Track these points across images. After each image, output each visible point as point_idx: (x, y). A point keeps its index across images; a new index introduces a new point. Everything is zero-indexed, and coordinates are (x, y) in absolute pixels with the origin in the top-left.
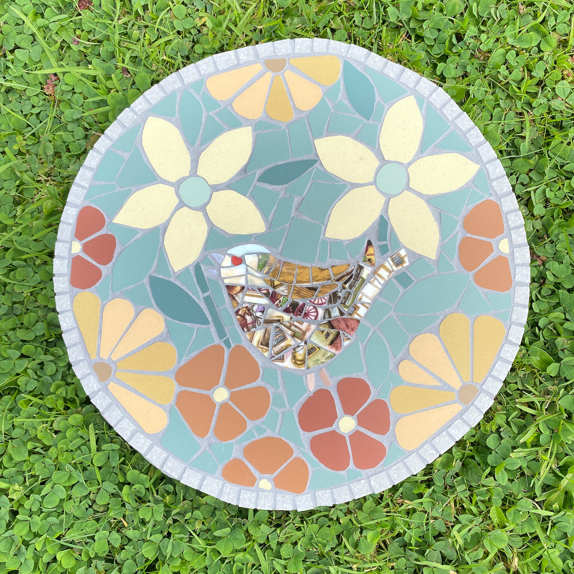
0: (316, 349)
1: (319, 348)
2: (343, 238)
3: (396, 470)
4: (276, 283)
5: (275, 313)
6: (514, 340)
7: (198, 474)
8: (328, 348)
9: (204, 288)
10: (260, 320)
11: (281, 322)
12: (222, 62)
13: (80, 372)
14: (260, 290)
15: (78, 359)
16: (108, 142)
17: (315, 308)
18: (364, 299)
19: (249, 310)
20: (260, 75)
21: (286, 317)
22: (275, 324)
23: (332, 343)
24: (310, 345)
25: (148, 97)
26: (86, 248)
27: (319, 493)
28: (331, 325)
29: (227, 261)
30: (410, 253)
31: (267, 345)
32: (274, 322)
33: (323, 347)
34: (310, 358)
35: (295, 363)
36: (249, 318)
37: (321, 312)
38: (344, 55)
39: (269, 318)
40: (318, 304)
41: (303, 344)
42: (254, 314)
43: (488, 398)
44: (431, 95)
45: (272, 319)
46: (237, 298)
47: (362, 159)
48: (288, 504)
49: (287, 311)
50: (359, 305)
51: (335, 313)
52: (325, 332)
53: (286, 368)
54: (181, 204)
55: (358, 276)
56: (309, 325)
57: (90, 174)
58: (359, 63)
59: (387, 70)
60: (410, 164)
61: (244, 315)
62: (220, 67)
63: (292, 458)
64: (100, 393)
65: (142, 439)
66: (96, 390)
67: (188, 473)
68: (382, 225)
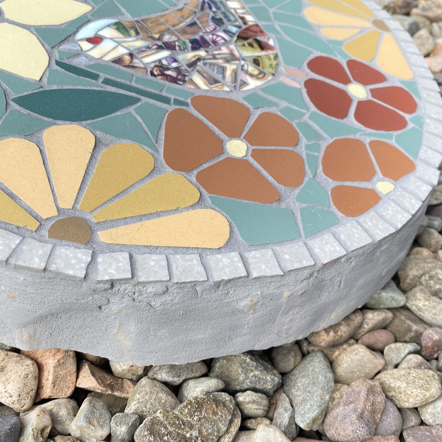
0: (258, 59)
4: (156, 36)
5: (187, 56)
7: (326, 236)
8: (264, 53)
10: (183, 68)
11: (202, 58)
14: (149, 48)
18: (240, 11)
19: (161, 67)
22: (200, 64)
23: (262, 48)
24: (250, 59)
27: (423, 156)
28: (243, 38)
29: (85, 45)
32: (197, 63)
33: (260, 54)
34: (263, 68)
36: (170, 73)
37: (222, 34)
39: (188, 63)
40: (212, 31)
41: (243, 62)
45: (191, 61)
46: (136, 65)
51: (234, 29)
53: (257, 87)
56: (228, 47)
61: (163, 73)
63: (367, 146)
64: (100, 260)
65: (224, 260)
66: (89, 259)
67: (316, 246)
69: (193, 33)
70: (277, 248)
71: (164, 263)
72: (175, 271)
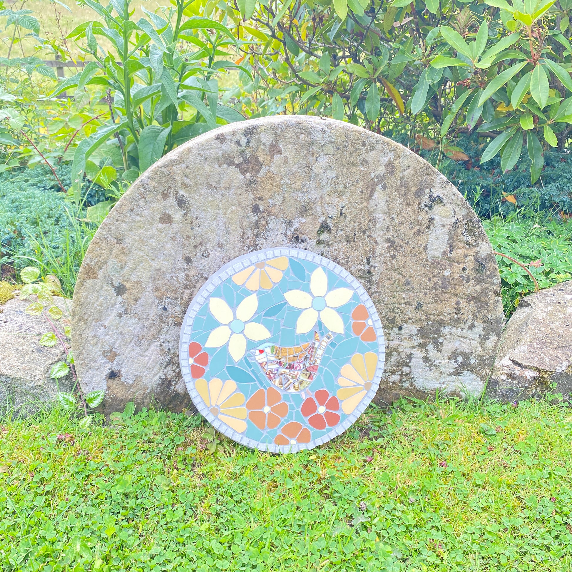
1: (304, 381)
2: (304, 332)
3: (345, 424)
4: (280, 357)
5: (282, 370)
7: (265, 445)
9: (250, 367)
10: (277, 375)
11: (286, 373)
12: (237, 268)
14: (274, 362)
15: (202, 409)
17: (299, 364)
18: (318, 356)
19: (271, 371)
20: (255, 270)
21: (288, 371)
22: (283, 375)
23: (309, 378)
24: (300, 380)
25: (208, 290)
26: (196, 360)
27: (316, 441)
28: (307, 370)
29: (258, 352)
30: (334, 333)
31: (282, 384)
33: (306, 380)
34: (301, 386)
35: (295, 389)
36: (272, 375)
37: (301, 365)
38: (288, 256)
39: (280, 373)
40: (300, 362)
41: (297, 381)
42: (274, 372)
43: (376, 386)
44: (327, 265)
45: (282, 373)
46: (265, 367)
47: (305, 298)
48: (304, 447)
49: (287, 368)
50: (316, 359)
51: (308, 365)
52: (305, 374)
53: (292, 392)
54: (233, 333)
55: (314, 347)
56: (298, 372)
57: (190, 328)
58: (295, 257)
60: (325, 296)
61: (270, 374)
62: (237, 271)
63: (302, 429)
64: (215, 421)
65: (238, 436)
66: (213, 420)
67: (260, 445)
68: (319, 324)
69: (293, 361)
70: (251, 440)
71: (226, 429)
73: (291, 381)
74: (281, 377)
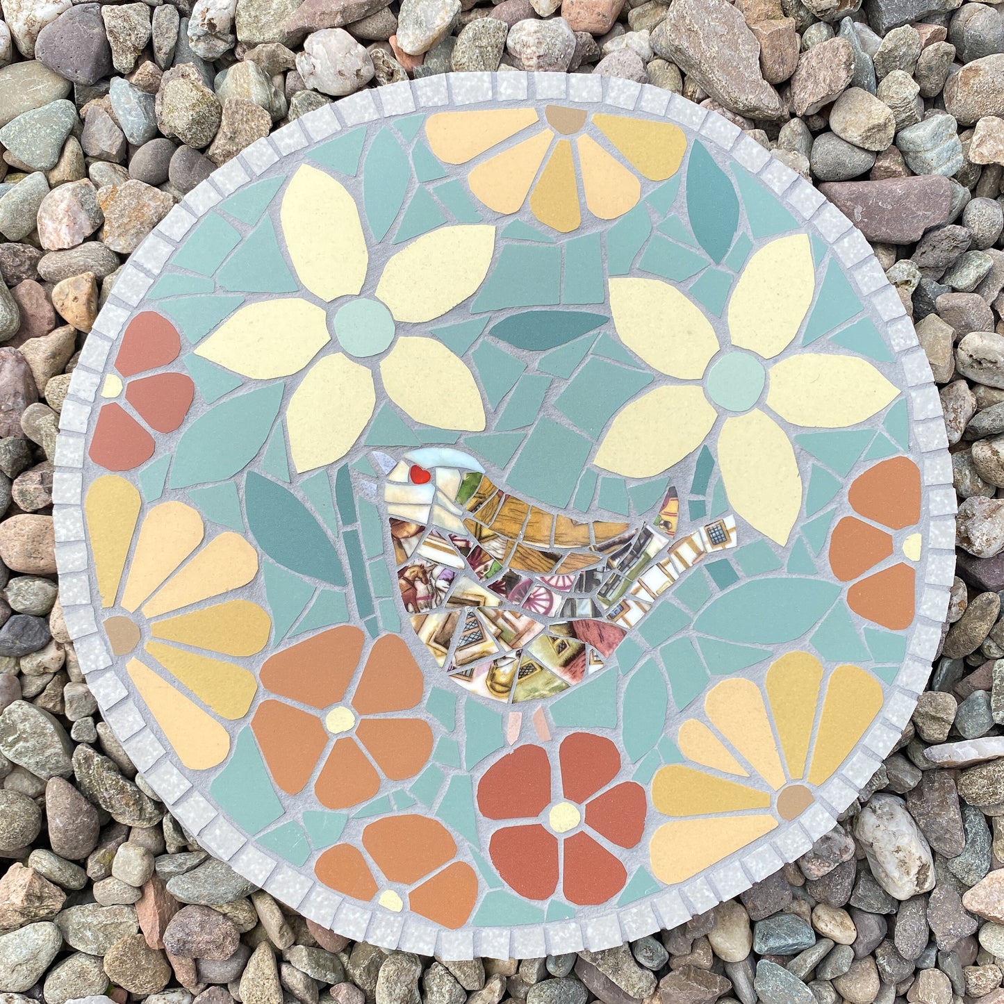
0: (535, 669)
1: (542, 668)
2: (626, 473)
3: (636, 914)
4: (486, 532)
5: (472, 587)
6: (894, 720)
7: (269, 860)
8: (557, 670)
9: (348, 514)
10: (443, 595)
11: (481, 605)
12: (464, 90)
13: (76, 628)
14: (452, 538)
15: (78, 603)
16: (213, 194)
17: (548, 592)
18: (643, 595)
19: (425, 573)
20: (531, 128)
21: (493, 600)
22: (468, 609)
23: (567, 663)
24: (525, 660)
25: (308, 125)
26: (132, 392)
27: (488, 933)
28: (572, 630)
29: (402, 473)
30: (743, 527)
31: (446, 644)
32: (466, 605)
33: (550, 667)
34: (520, 683)
35: (492, 687)
36: (421, 588)
37: (558, 601)
38: (696, 128)
39: (458, 595)
40: (556, 586)
41: (513, 655)
42: (433, 582)
43: (827, 815)
44: (838, 240)
45: (465, 597)
46: (406, 546)
47: (689, 333)
48: (427, 944)
49: (496, 588)
50: (630, 602)
51: (585, 609)
52: (558, 641)
53: (474, 693)
54: (331, 346)
55: (639, 548)
56: (532, 623)
57: (166, 250)
58: (720, 149)
59: (770, 176)
60: (775, 359)
61: (414, 580)
62: (459, 99)
63: (453, 861)
64: (108, 675)
65: (174, 777)
66: (102, 667)
67: (250, 855)
68: (705, 462)
69: (531, 569)
70: (221, 819)
71: (137, 728)
72: (133, 743)
73: (490, 645)
74: (458, 611)
